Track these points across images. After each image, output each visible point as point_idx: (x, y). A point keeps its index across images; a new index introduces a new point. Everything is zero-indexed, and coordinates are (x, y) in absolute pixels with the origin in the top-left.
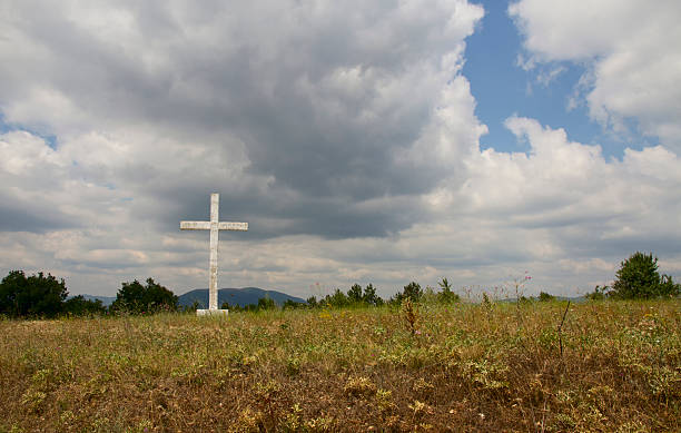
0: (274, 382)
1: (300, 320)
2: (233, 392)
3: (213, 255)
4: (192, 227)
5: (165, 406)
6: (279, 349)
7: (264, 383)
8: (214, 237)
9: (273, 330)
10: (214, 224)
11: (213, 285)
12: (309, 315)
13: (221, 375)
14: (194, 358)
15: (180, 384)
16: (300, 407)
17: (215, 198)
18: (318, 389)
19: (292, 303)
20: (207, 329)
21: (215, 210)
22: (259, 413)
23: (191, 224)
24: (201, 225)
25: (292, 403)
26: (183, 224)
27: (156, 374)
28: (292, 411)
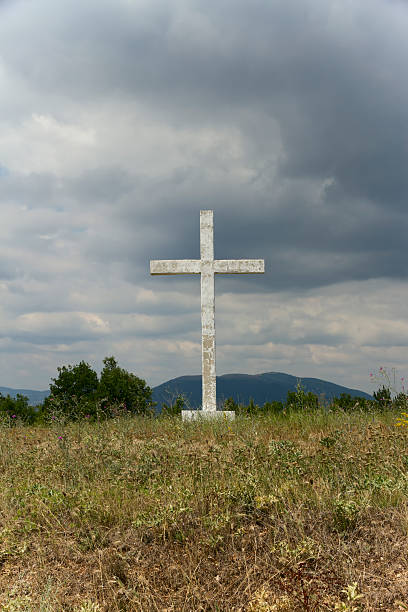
0: (309, 542)
1: (358, 431)
2: (240, 558)
3: (207, 317)
4: (169, 269)
5: (123, 579)
6: (320, 482)
7: (293, 543)
8: (207, 286)
9: (307, 448)
10: (206, 264)
11: (207, 369)
12: (376, 421)
13: (216, 525)
14: (172, 496)
15: (148, 540)
16: (358, 592)
17: (207, 219)
18: (392, 559)
19: (347, 400)
20: (195, 446)
21: (207, 239)
22: (285, 598)
23: (168, 266)
24: (185, 265)
25: (342, 583)
26: (155, 265)
27: (108, 522)
28: (343, 598)
